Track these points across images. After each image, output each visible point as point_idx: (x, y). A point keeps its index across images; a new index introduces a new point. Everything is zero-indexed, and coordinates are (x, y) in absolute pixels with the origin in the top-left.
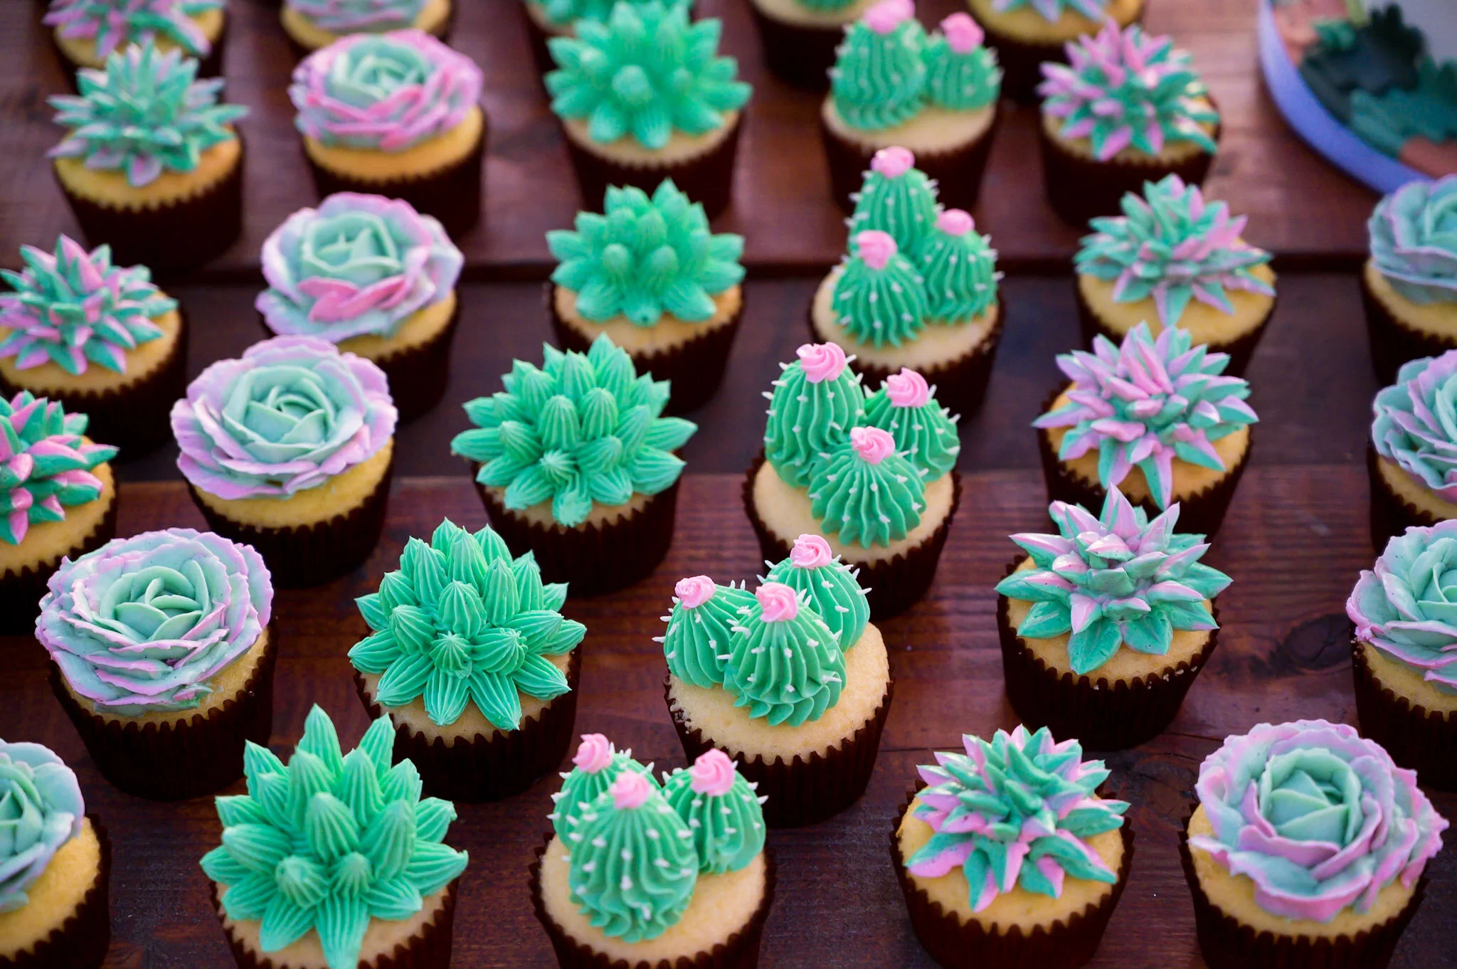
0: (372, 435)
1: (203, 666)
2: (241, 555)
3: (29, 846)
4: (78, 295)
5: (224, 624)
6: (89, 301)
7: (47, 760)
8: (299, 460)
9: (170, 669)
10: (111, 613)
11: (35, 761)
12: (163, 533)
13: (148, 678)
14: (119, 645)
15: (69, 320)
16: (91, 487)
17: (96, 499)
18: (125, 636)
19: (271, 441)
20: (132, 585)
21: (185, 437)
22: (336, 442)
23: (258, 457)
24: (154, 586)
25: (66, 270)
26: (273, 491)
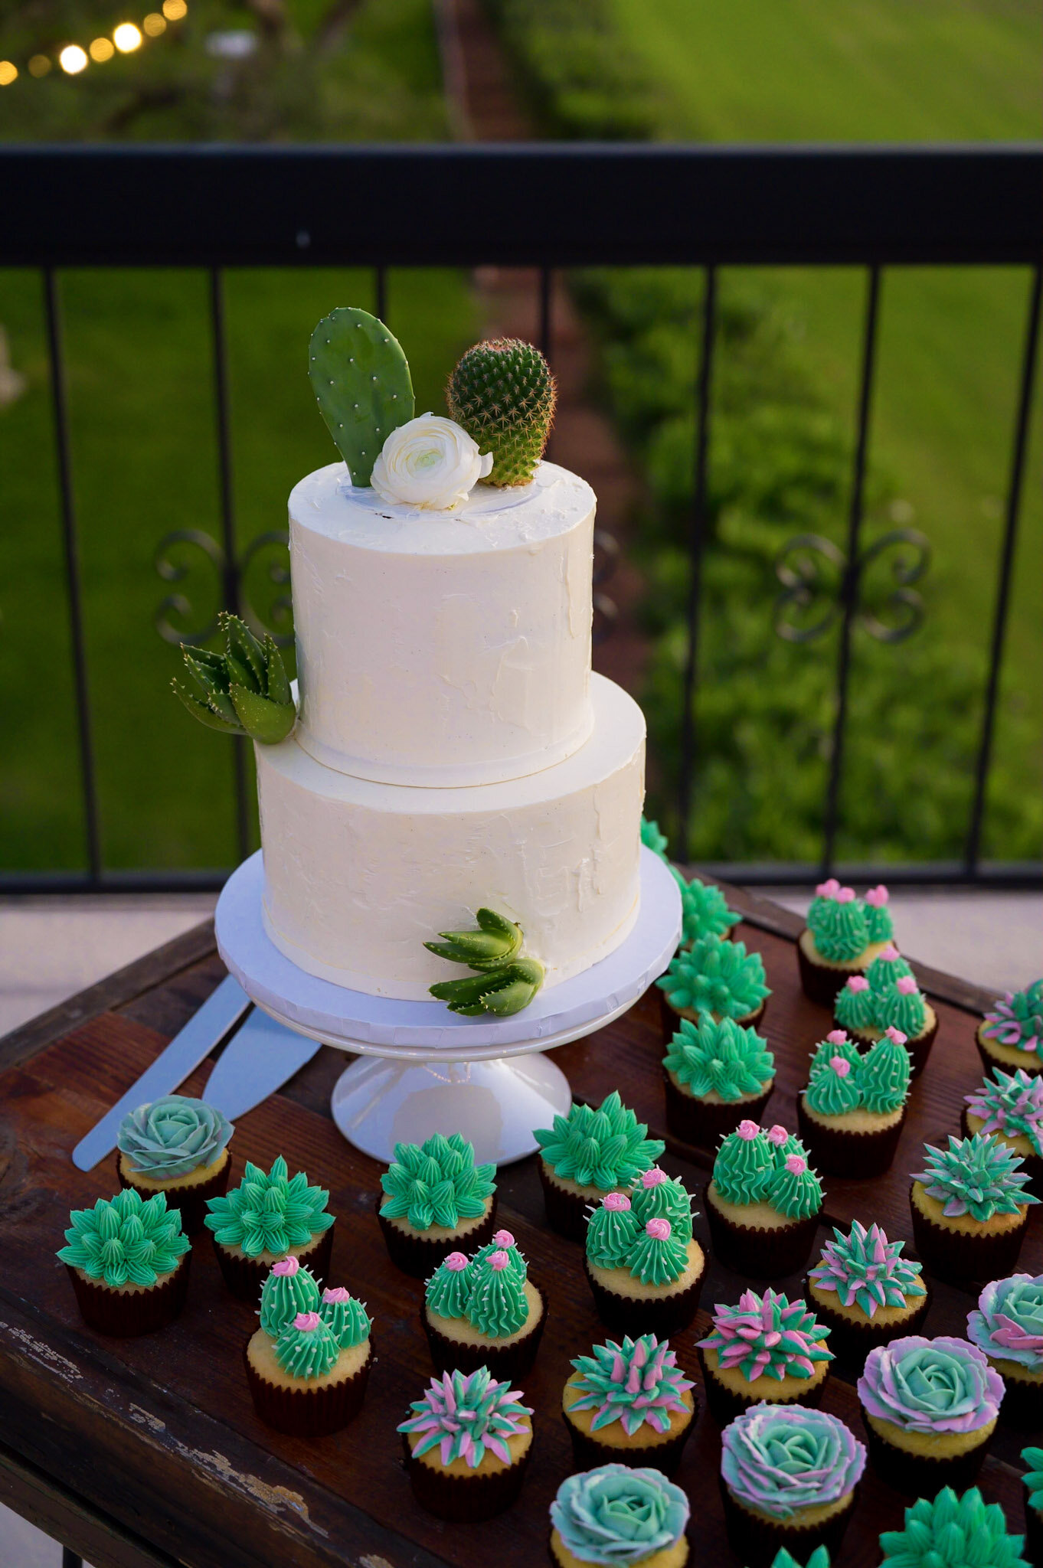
0: (976, 1419)
1: (796, 1498)
2: (855, 1448)
3: (641, 1540)
4: (868, 1261)
5: (822, 1481)
6: (871, 1268)
7: (681, 1501)
8: (923, 1413)
9: (776, 1489)
10: (765, 1441)
11: (674, 1498)
12: (824, 1415)
13: (761, 1487)
14: (757, 1462)
15: (854, 1273)
16: (806, 1370)
17: (806, 1378)
18: (763, 1458)
19: (914, 1395)
20: (787, 1433)
21: (870, 1368)
22: (949, 1413)
23: (902, 1401)
24: (797, 1439)
25: (869, 1244)
26: (898, 1422)
